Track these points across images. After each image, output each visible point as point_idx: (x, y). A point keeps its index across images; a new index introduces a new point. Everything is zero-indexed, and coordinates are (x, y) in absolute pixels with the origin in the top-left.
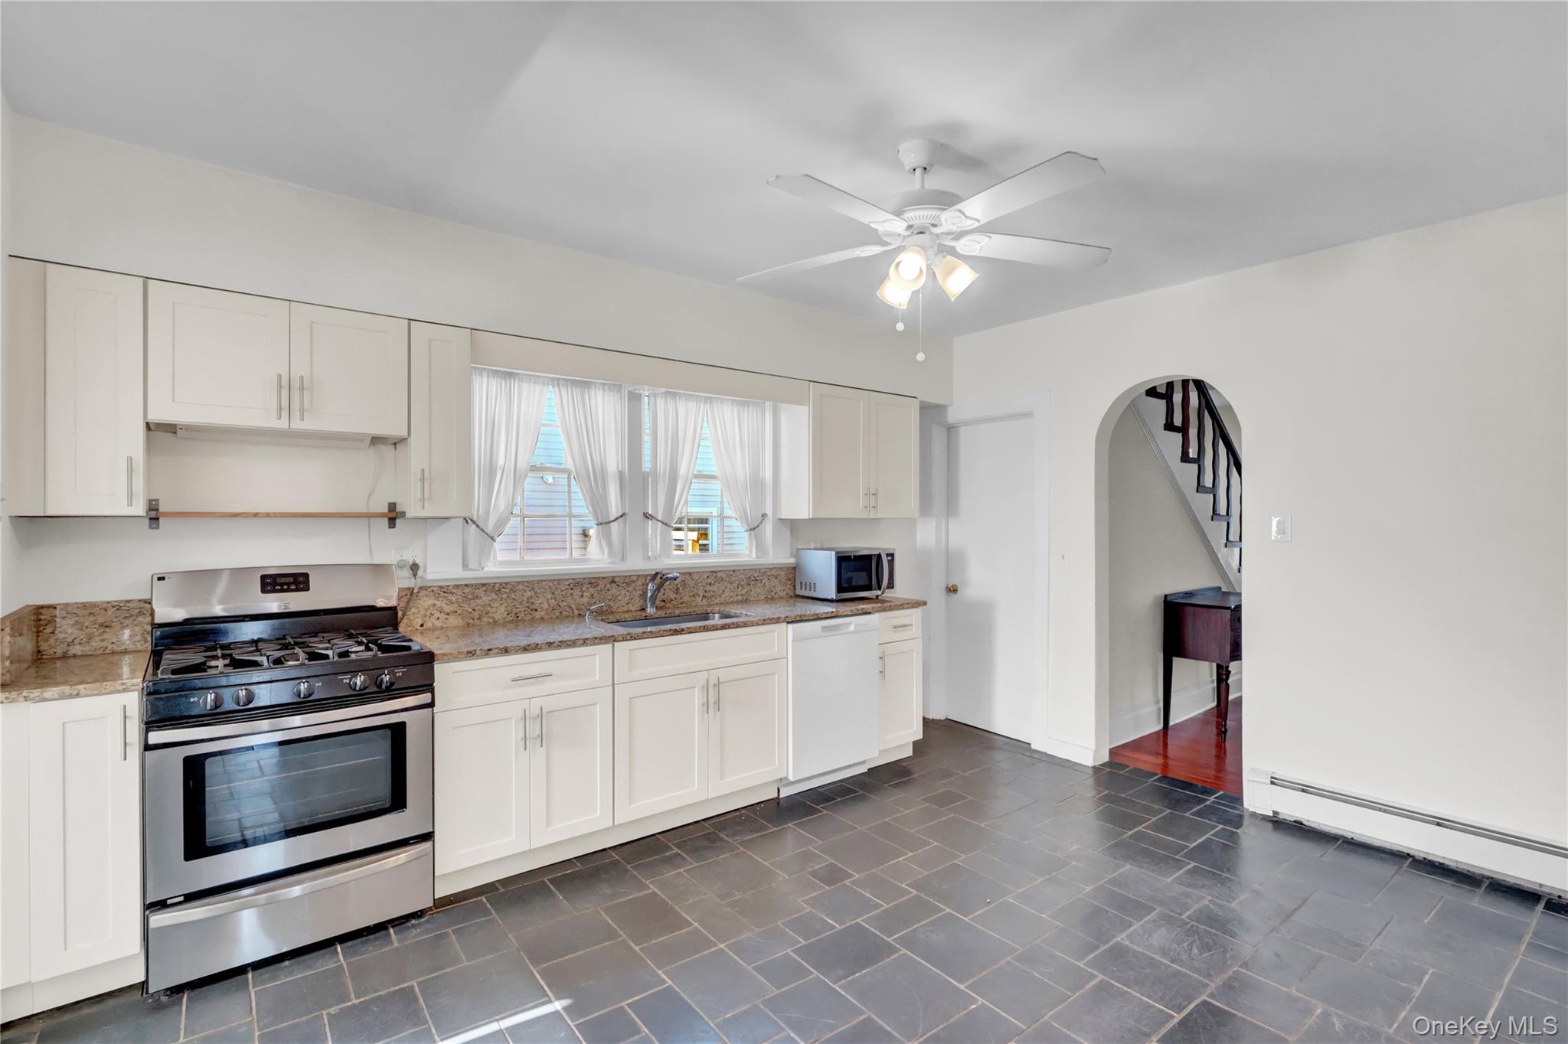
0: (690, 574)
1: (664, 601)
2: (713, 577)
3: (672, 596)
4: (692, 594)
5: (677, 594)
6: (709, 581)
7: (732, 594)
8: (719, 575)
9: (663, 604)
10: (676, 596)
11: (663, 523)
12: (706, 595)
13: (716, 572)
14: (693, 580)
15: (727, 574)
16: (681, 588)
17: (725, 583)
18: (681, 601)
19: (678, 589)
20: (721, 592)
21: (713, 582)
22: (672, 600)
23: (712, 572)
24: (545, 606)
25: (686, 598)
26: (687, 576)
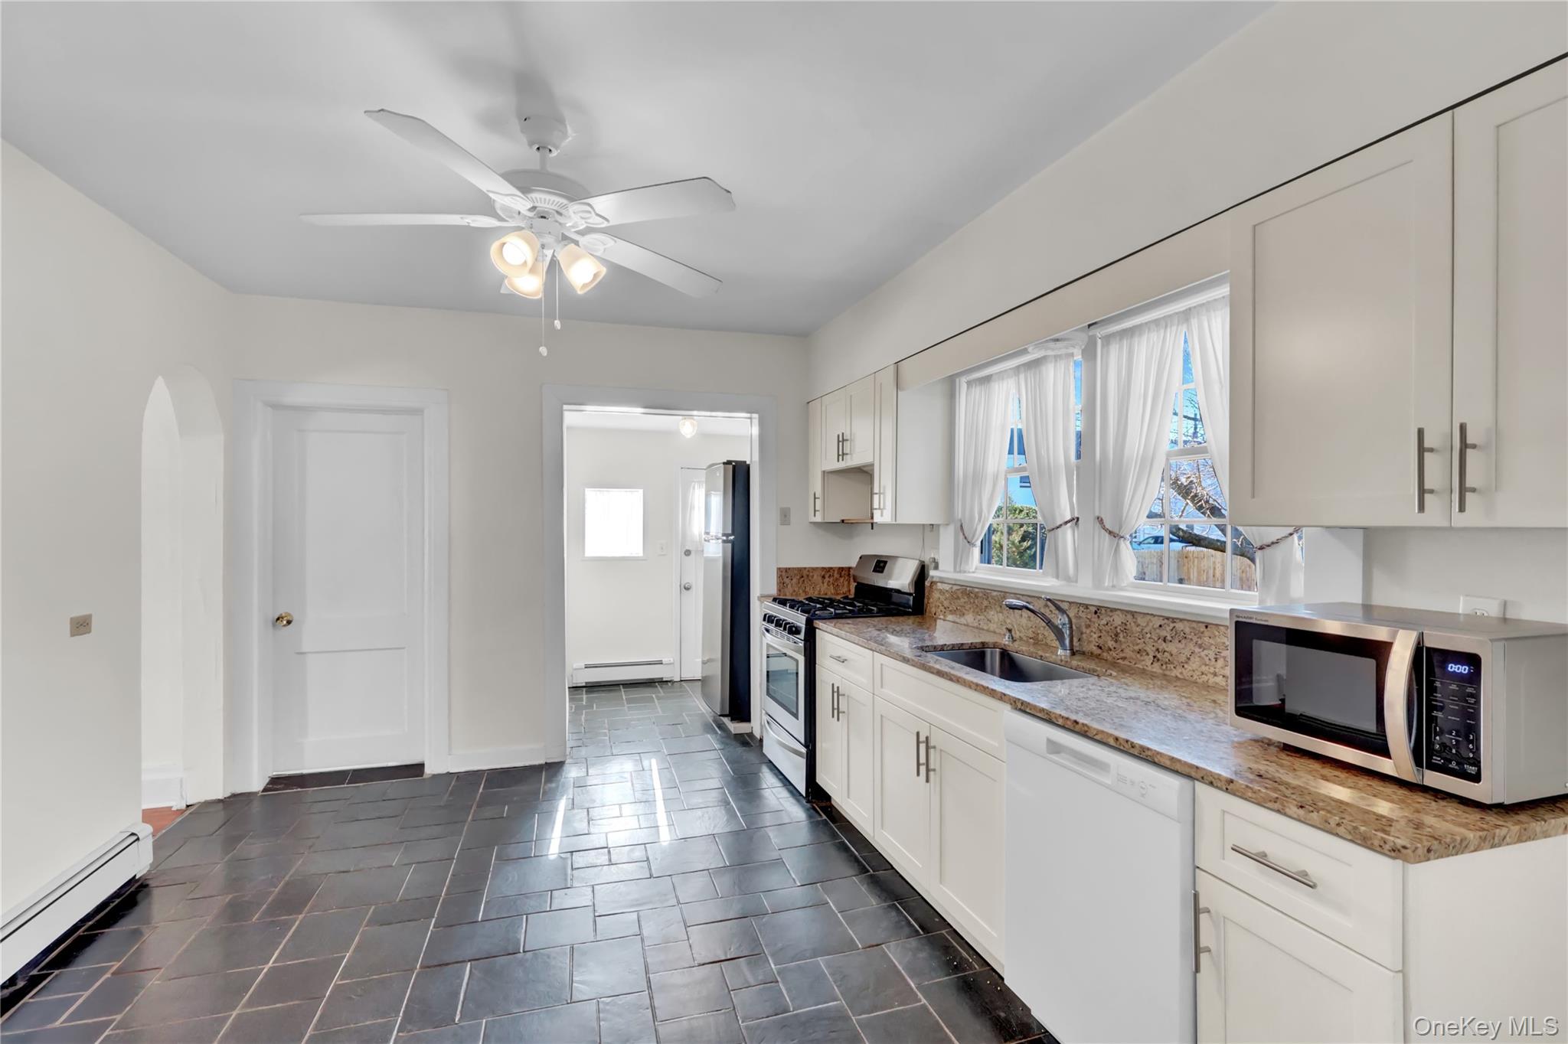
0: (1133, 614)
1: (1101, 648)
2: (1168, 629)
3: (1111, 644)
4: (1137, 648)
5: (1116, 641)
6: (1163, 633)
7: (1204, 668)
8: (1179, 626)
9: (1099, 651)
10: (1115, 645)
11: (1110, 533)
12: (1159, 656)
13: (1174, 620)
14: (1138, 626)
15: (1194, 628)
16: (1121, 635)
17: (1191, 646)
18: (1122, 655)
19: (1117, 635)
20: (1183, 658)
21: (1169, 638)
22: (1111, 650)
23: (1168, 618)
24: (996, 620)
25: (1128, 653)
26: (1129, 617)
